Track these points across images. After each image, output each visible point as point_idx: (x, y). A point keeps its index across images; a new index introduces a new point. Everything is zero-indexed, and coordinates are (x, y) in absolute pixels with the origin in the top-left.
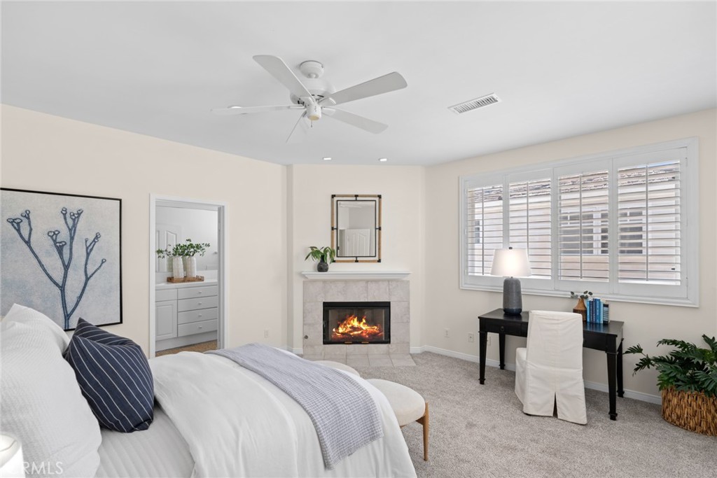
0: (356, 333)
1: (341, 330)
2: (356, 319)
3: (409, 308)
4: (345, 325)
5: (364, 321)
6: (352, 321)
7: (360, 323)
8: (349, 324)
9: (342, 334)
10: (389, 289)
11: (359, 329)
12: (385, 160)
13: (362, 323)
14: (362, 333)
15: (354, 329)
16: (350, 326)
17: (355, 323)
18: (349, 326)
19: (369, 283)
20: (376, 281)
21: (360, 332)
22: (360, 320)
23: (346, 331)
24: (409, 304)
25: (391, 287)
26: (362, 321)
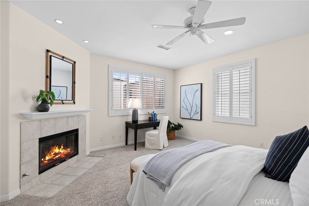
0: (57, 157)
1: (47, 158)
2: (57, 148)
3: (86, 130)
4: (51, 153)
5: (62, 147)
6: (55, 150)
7: (59, 150)
8: (53, 152)
9: (48, 160)
10: (78, 121)
11: (59, 153)
12: (88, 42)
13: (61, 149)
14: (61, 155)
15: (56, 154)
16: (54, 153)
17: (57, 150)
18: (52, 154)
19: (69, 118)
20: (72, 117)
21: (59, 155)
22: (59, 148)
23: (51, 158)
24: (86, 128)
25: (79, 120)
26: (61, 147)
